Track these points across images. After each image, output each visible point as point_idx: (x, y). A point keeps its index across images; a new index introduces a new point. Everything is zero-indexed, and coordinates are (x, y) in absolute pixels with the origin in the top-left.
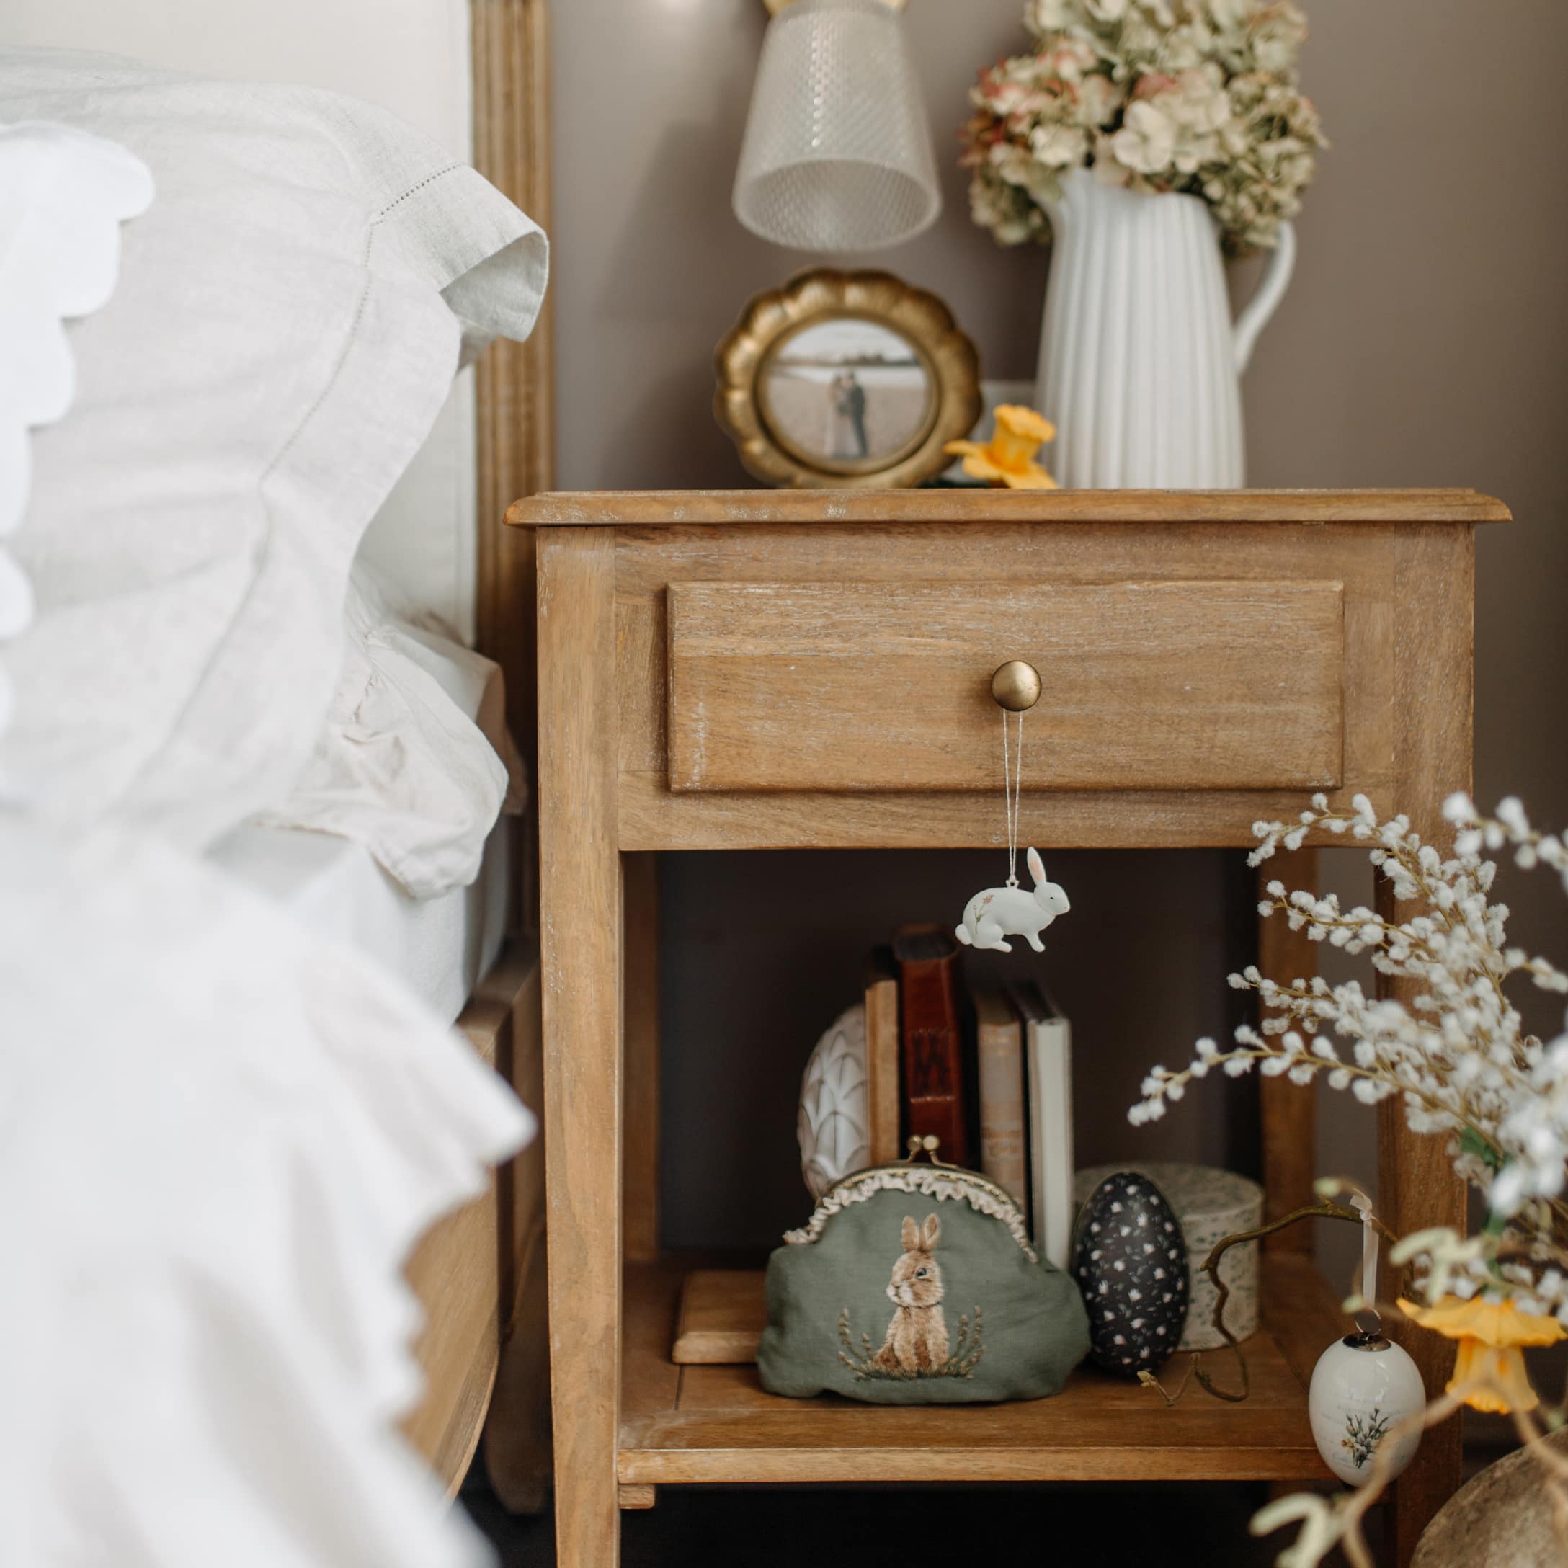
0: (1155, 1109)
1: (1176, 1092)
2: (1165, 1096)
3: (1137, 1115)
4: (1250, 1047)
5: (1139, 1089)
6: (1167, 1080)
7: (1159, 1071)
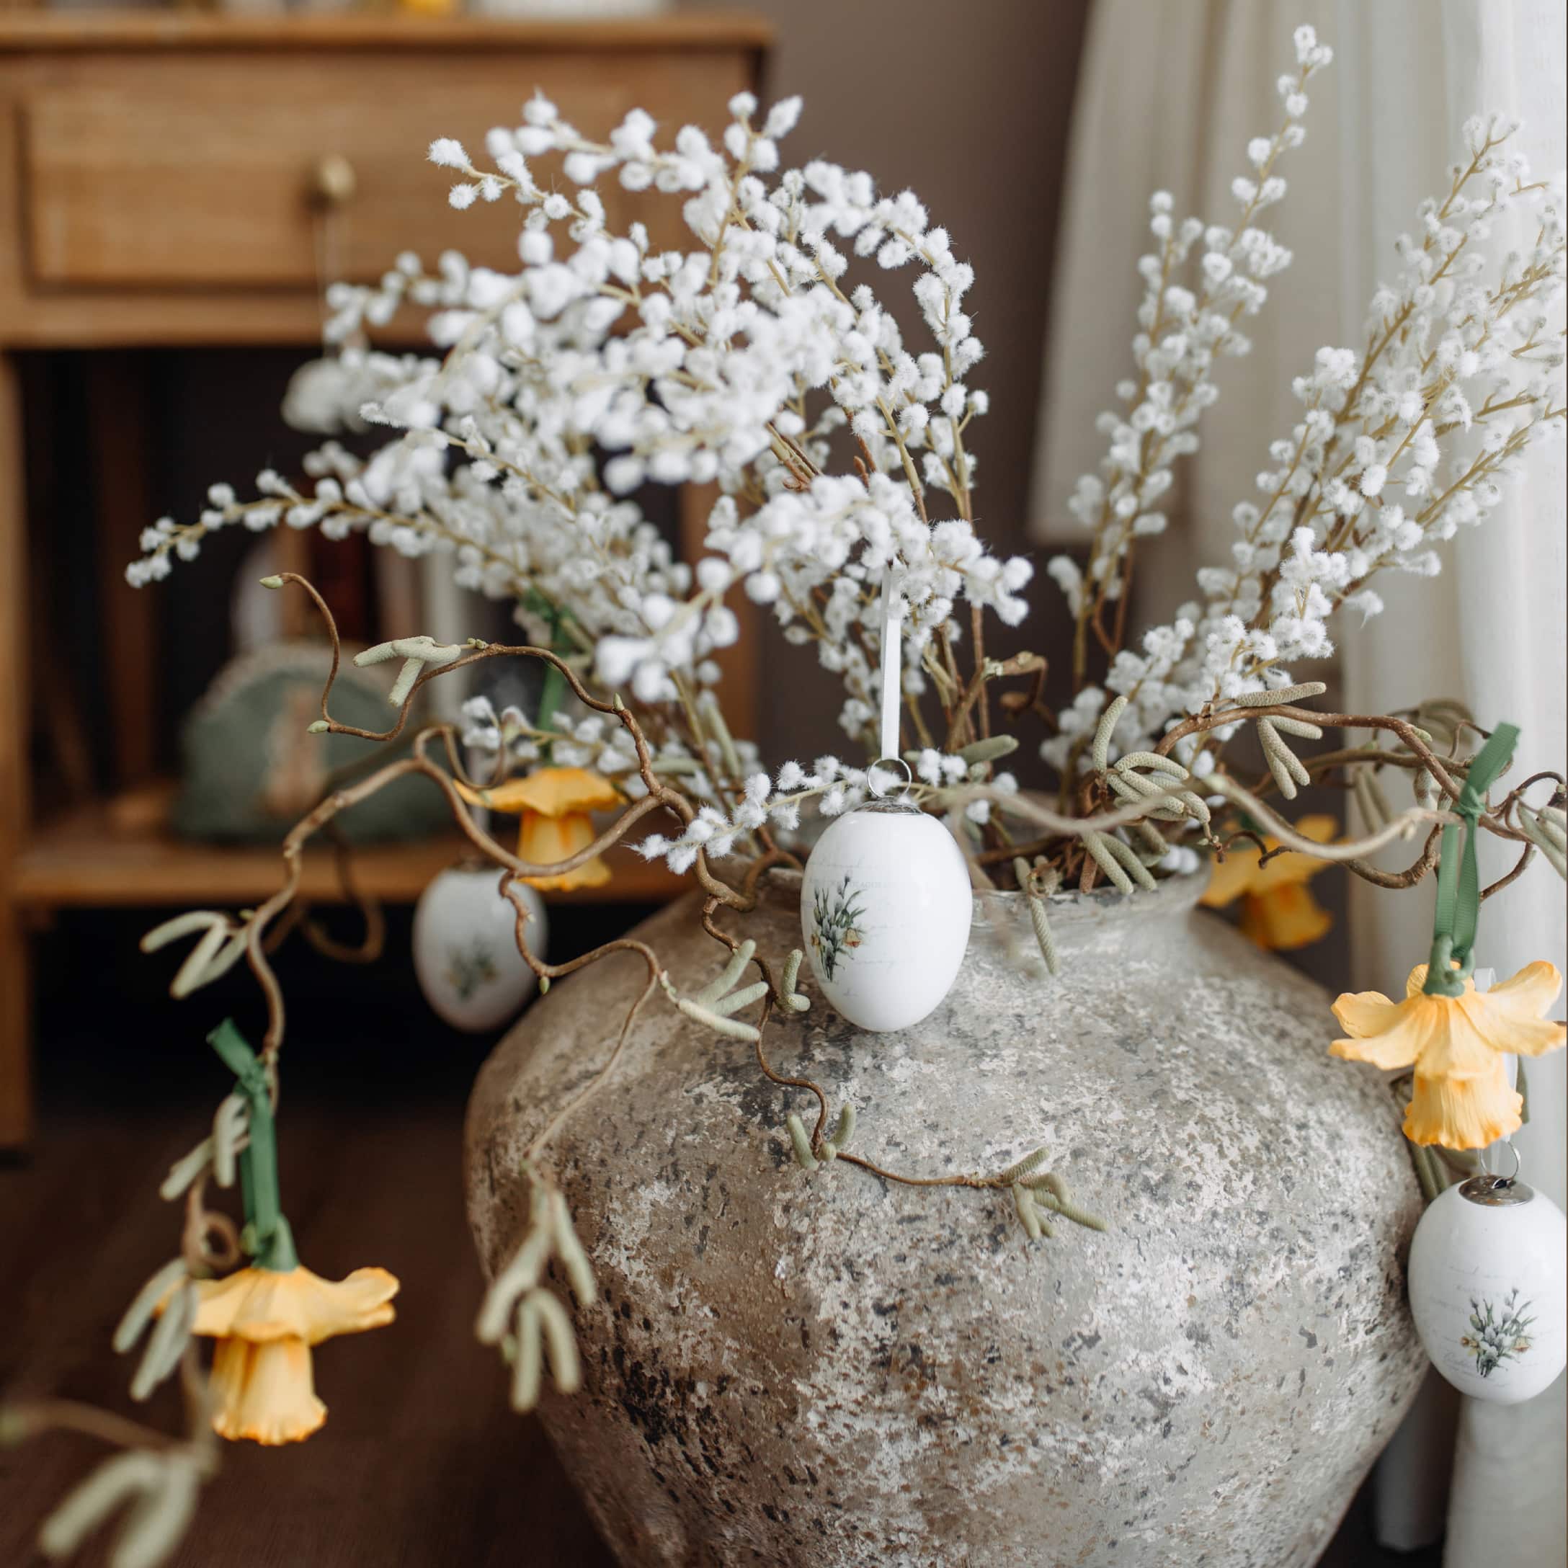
0: (159, 566)
1: (188, 550)
2: (173, 554)
3: (137, 574)
4: (276, 496)
5: (137, 543)
6: (174, 535)
7: (165, 524)
